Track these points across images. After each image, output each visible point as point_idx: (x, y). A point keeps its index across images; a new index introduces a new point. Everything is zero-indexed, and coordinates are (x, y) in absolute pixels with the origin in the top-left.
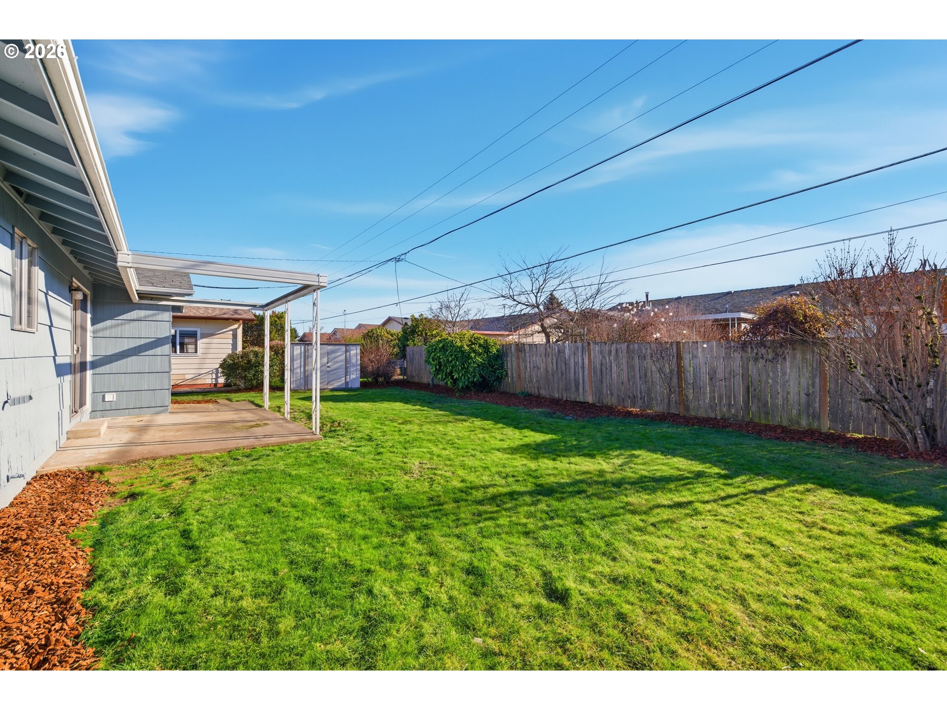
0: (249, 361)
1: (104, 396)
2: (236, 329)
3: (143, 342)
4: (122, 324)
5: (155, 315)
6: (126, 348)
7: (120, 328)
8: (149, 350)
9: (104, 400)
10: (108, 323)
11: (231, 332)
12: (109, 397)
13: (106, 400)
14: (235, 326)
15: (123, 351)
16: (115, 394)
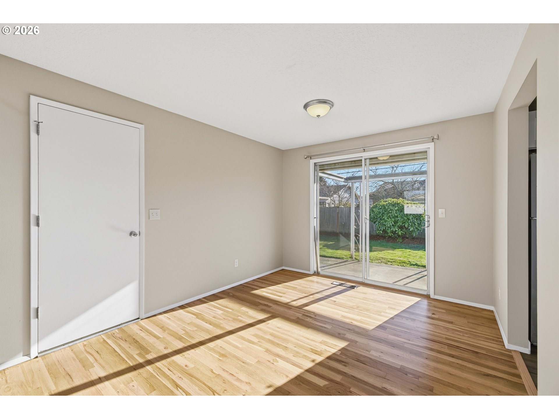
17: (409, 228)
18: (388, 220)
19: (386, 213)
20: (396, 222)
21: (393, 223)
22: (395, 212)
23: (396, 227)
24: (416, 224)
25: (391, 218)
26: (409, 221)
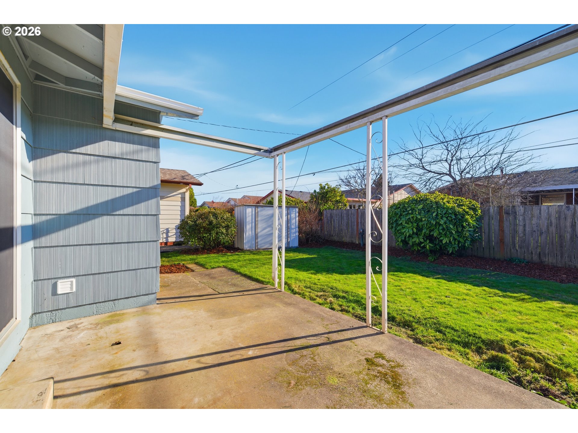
0: (211, 223)
1: (55, 286)
2: (184, 193)
3: (119, 193)
4: (85, 163)
5: (137, 152)
6: (92, 202)
7: (81, 169)
8: (128, 206)
9: (54, 292)
10: (61, 158)
11: (180, 196)
12: (64, 287)
13: (60, 291)
14: (184, 190)
15: (87, 208)
16: (74, 280)
17: (441, 238)
18: (408, 226)
19: (404, 214)
20: (419, 229)
21: (415, 230)
22: (417, 213)
23: (421, 237)
24: (454, 232)
25: (412, 223)
26: (441, 228)
